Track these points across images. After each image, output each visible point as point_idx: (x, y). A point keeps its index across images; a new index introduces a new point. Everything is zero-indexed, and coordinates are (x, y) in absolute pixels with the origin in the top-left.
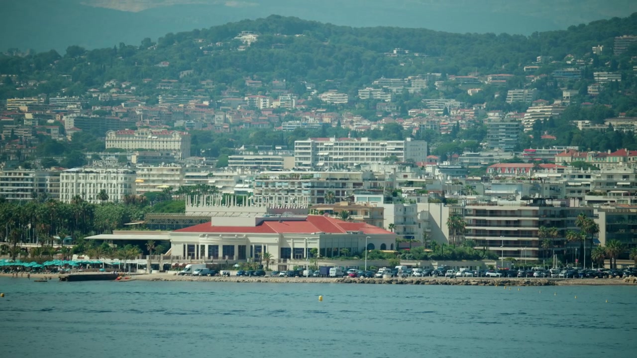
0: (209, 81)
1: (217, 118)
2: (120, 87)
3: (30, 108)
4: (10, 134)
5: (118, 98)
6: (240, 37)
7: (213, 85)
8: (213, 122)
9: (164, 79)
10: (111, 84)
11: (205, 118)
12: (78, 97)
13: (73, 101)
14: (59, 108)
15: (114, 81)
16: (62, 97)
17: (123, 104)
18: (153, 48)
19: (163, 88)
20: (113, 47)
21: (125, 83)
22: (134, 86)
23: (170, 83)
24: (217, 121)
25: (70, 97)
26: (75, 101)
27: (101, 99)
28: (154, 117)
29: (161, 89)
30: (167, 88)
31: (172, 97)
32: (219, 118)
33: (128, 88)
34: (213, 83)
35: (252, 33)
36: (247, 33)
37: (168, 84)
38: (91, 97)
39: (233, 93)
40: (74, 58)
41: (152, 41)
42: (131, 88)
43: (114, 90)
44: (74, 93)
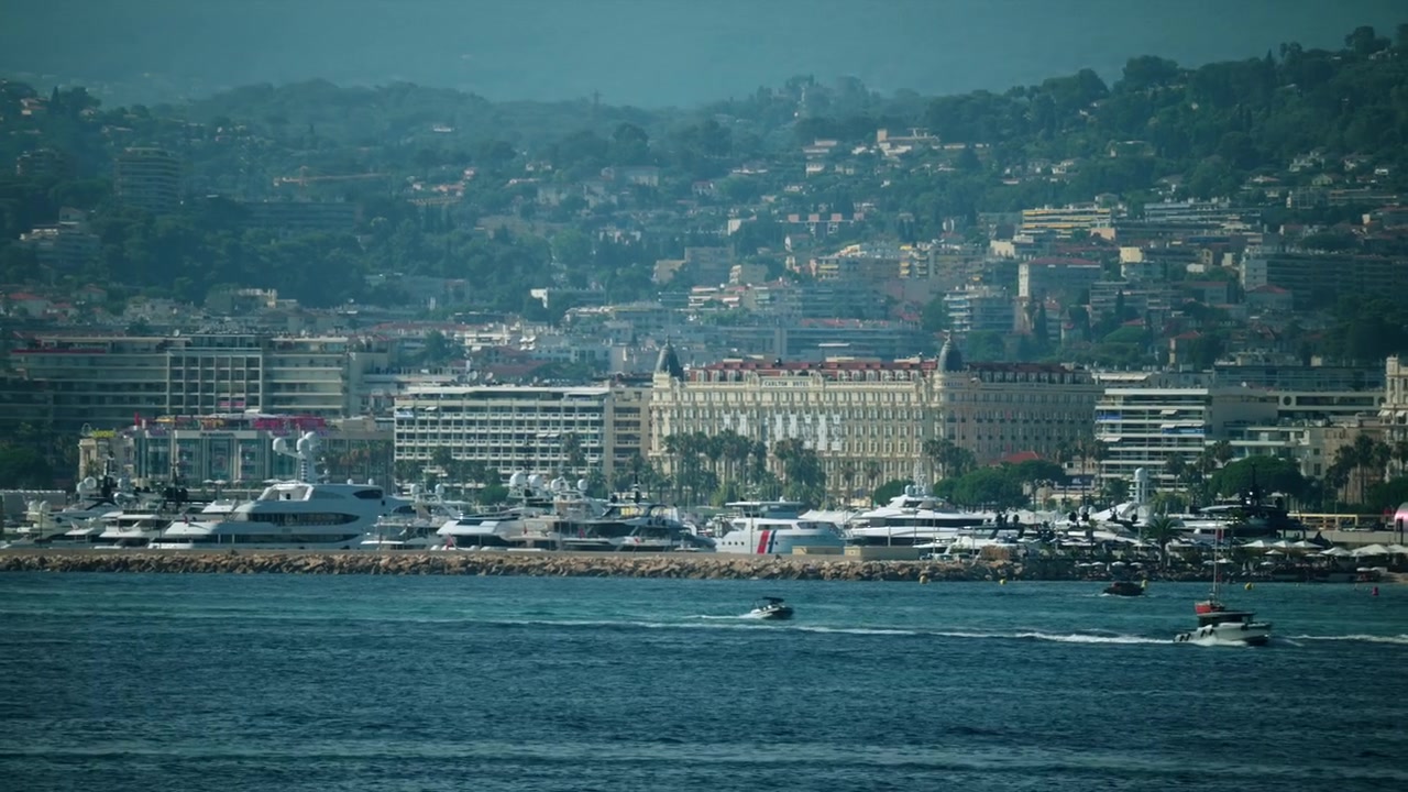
2: (1339, 170)
3: (1122, 232)
4: (1114, 304)
5: (1350, 200)
10: (1313, 160)
12: (1228, 201)
13: (1213, 213)
14: (1206, 231)
15: (1322, 154)
16: (1179, 201)
17: (1366, 218)
18: (1384, 56)
20: (1263, 57)
21: (1352, 155)
25: (1202, 200)
26: (1219, 213)
27: (1294, 203)
33: (1365, 170)
38: (1262, 197)
40: (1150, 92)
41: (1377, 36)
42: (1377, 171)
43: (1326, 179)
44: (1213, 190)
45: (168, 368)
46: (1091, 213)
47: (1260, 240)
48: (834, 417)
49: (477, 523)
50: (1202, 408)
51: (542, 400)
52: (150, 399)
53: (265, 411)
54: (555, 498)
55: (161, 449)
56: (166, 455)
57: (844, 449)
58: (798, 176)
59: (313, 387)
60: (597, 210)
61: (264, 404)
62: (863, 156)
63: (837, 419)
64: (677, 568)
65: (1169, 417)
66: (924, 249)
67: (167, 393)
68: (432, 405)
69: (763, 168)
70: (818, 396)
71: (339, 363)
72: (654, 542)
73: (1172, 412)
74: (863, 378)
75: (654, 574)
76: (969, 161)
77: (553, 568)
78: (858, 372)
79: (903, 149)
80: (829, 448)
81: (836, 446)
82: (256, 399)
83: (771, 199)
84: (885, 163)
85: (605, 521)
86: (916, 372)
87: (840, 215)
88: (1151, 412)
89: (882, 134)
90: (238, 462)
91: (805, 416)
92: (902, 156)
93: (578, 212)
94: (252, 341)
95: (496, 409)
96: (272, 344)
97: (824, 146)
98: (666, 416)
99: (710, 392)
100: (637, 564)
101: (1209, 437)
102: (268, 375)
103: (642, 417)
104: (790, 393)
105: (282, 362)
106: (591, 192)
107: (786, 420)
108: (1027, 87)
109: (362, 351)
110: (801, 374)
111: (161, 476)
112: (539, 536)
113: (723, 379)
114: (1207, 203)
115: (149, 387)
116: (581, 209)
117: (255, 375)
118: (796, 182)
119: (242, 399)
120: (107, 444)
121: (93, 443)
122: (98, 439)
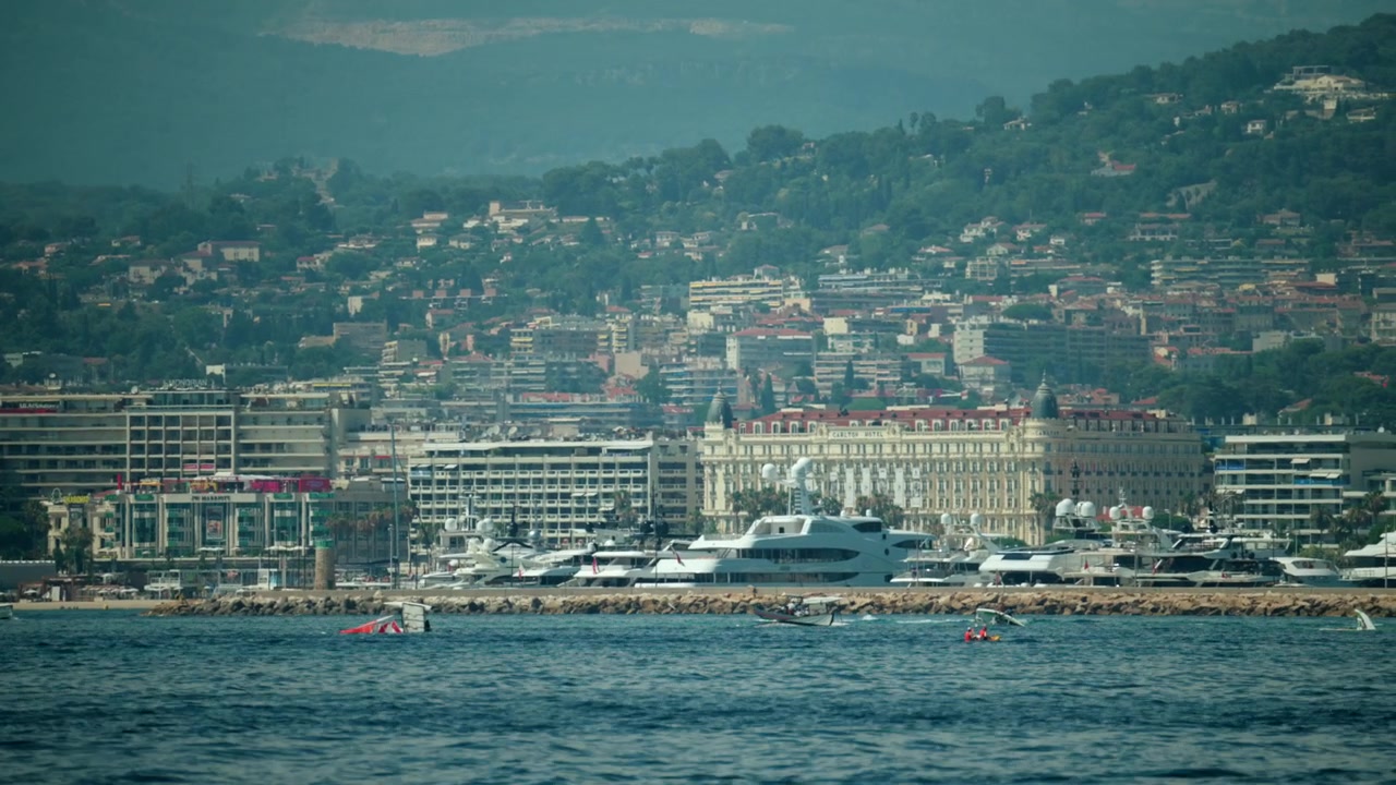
0: (1285, 213)
1: (1378, 323)
2: (1013, 239)
3: (817, 303)
6: (1291, 83)
7: (1302, 225)
8: (1364, 334)
9: (1145, 211)
10: (985, 230)
11: (1339, 323)
12: (907, 272)
14: (905, 301)
16: (854, 273)
17: (1053, 289)
19: (1148, 238)
21: (1025, 225)
22: (1060, 236)
23: (1169, 221)
24: (1378, 331)
25: (879, 271)
27: (973, 273)
28: (1180, 322)
29: (1142, 240)
30: (1162, 238)
31: (1194, 264)
32: (1385, 321)
33: (1042, 239)
34: (1302, 217)
35: (1327, 72)
36: (1311, 71)
37: (1164, 226)
38: (940, 268)
39: (1375, 247)
40: (777, 164)
41: (1009, 106)
42: (1052, 242)
43: (1000, 249)
44: (887, 261)
45: (127, 428)
46: (762, 285)
47: (961, 311)
48: (914, 470)
49: (1027, 557)
50: (1340, 456)
51: (578, 455)
52: (107, 463)
53: (237, 472)
54: (1113, 528)
55: (147, 515)
56: (153, 521)
57: (924, 505)
58: (408, 250)
59: (291, 447)
60: (195, 286)
61: (237, 466)
62: (474, 230)
63: (916, 473)
64: (1307, 605)
65: (1298, 466)
66: (622, 321)
67: (127, 456)
68: (451, 463)
69: (370, 242)
70: (894, 447)
71: (320, 420)
72: (1243, 577)
73: (1305, 461)
74: (945, 428)
75: (1280, 612)
76: (592, 235)
77: (1151, 606)
78: (939, 422)
79: (519, 222)
80: (908, 505)
81: (916, 502)
82: (228, 460)
83: (383, 275)
84: (501, 237)
85: (1178, 554)
86: (1007, 421)
87: (469, 290)
88: (1280, 460)
89: (494, 207)
90: (234, 526)
91: (879, 470)
92: (520, 230)
93: (176, 290)
94: (222, 398)
95: (524, 467)
96: (244, 401)
97: (433, 219)
98: (720, 472)
99: (770, 445)
100: (1254, 601)
101: (1348, 487)
102: (240, 435)
103: (690, 474)
104: (861, 445)
105: (256, 421)
106: (188, 270)
107: (858, 473)
108: (645, 159)
109: (345, 406)
110: (874, 424)
111: (147, 545)
112: (1100, 572)
113: (784, 430)
114: (884, 273)
115: (106, 449)
116: (179, 286)
117: (226, 435)
118: (408, 256)
119: (212, 461)
120: (80, 510)
121: (64, 510)
122: (70, 506)
